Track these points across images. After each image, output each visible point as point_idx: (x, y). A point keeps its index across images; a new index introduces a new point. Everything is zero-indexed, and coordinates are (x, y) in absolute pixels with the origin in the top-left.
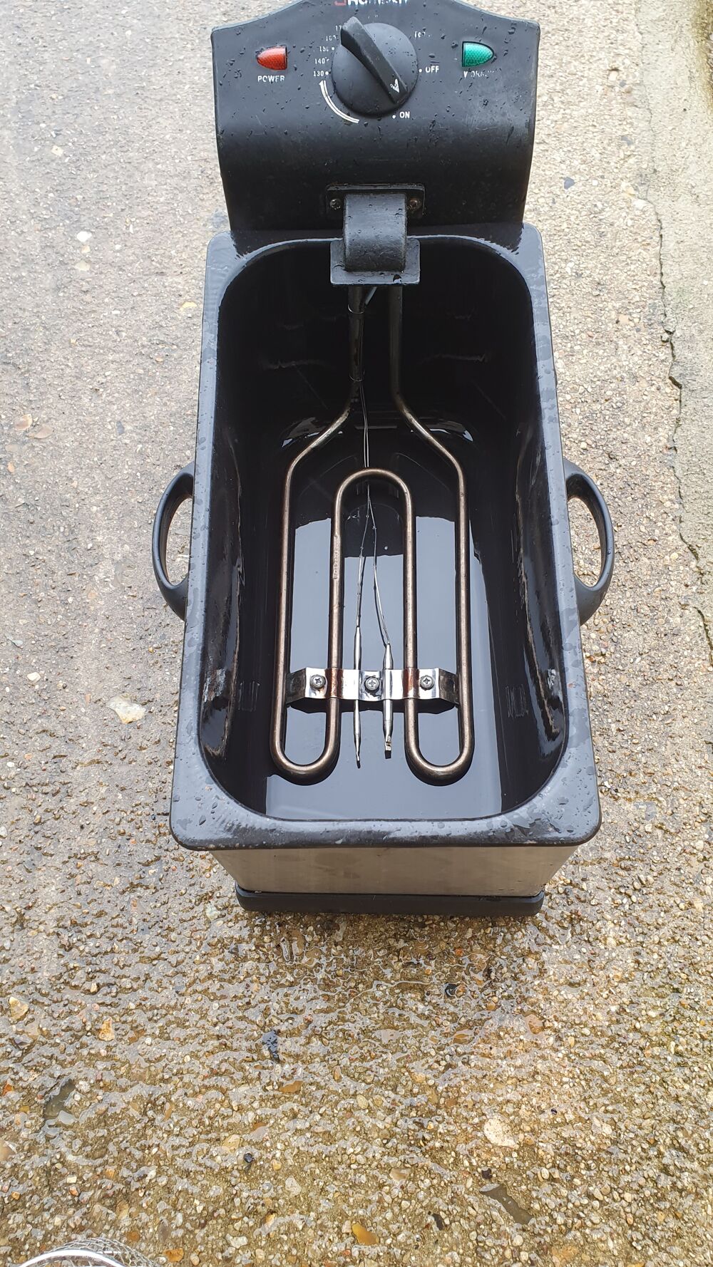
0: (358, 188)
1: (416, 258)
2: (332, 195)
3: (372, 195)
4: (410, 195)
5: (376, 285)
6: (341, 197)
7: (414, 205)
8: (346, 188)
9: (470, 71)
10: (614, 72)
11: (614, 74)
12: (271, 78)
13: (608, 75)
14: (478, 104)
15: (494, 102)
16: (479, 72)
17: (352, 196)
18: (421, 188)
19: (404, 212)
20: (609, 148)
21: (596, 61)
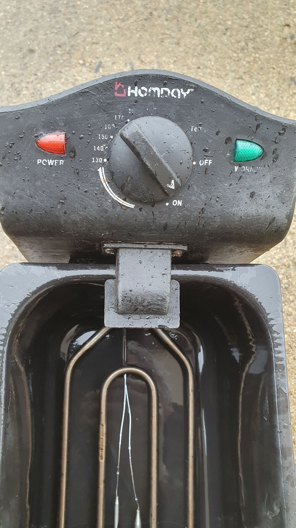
0: (130, 246)
8: (119, 246)
9: (240, 166)
10: (287, 27)
11: (286, 29)
12: (51, 162)
13: (283, 29)
14: (245, 195)
15: (260, 195)
16: (249, 167)
18: (185, 248)
20: (283, 86)
21: (275, 18)
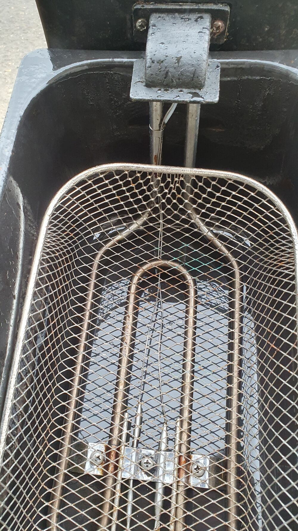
0: (164, 6)
1: (216, 78)
2: (138, 14)
3: (177, 14)
4: (215, 15)
5: (175, 102)
6: (146, 15)
7: (218, 28)
8: (152, 7)
17: (158, 15)
18: (227, 9)
19: (208, 32)
